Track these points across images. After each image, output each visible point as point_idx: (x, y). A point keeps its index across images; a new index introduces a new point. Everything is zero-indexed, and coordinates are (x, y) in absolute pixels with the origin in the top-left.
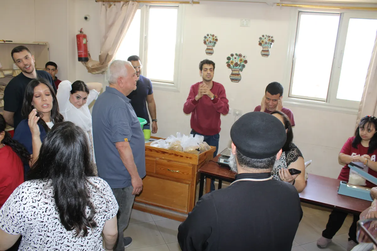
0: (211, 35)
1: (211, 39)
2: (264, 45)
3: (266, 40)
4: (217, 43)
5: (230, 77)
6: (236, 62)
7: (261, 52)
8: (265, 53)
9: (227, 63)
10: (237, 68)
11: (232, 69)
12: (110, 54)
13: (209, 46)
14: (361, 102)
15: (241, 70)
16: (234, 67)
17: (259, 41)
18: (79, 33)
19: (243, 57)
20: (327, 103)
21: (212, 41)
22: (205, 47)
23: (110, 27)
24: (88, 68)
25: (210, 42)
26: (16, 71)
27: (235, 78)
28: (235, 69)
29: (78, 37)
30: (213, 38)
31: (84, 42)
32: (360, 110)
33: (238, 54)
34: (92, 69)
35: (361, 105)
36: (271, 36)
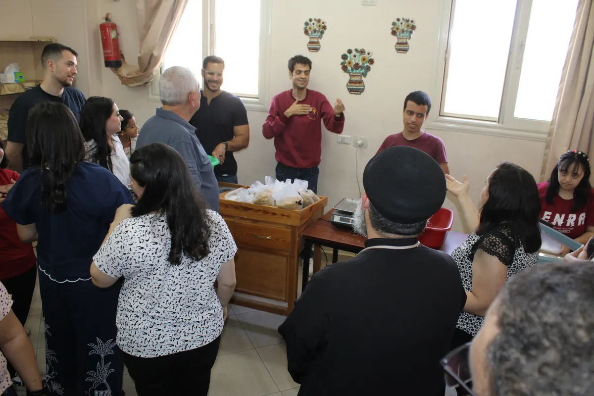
0: (315, 20)
1: (315, 27)
2: (400, 34)
3: (403, 27)
4: (326, 32)
5: (347, 86)
6: (357, 61)
7: (395, 46)
8: (402, 47)
9: (342, 64)
10: (358, 71)
11: (349, 73)
12: (155, 53)
13: (312, 38)
14: (552, 123)
15: (365, 75)
16: (352, 70)
17: (392, 29)
19: (366, 54)
20: (500, 125)
21: (317, 29)
22: (307, 39)
23: (153, 11)
24: (121, 77)
25: (315, 31)
26: (5, 86)
27: (355, 88)
28: (355, 73)
29: (103, 27)
30: (318, 24)
31: (113, 35)
32: (550, 134)
33: (359, 49)
34: (127, 79)
35: (552, 127)
36: (411, 20)
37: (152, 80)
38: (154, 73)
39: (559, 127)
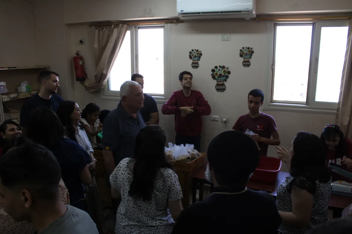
0: (195, 50)
1: (195, 54)
2: (245, 56)
3: (246, 52)
4: (202, 57)
5: (216, 87)
6: (220, 73)
7: (242, 63)
8: (246, 63)
9: (212, 75)
10: (221, 79)
11: (216, 80)
12: (104, 72)
13: (194, 60)
14: (339, 102)
15: (226, 80)
16: (218, 78)
17: (240, 53)
18: (76, 55)
19: (226, 68)
20: (307, 106)
21: (197, 55)
22: (191, 61)
23: (103, 49)
24: (85, 87)
25: (195, 57)
26: (21, 94)
27: (221, 88)
28: (220, 80)
29: (75, 59)
30: (197, 53)
31: (81, 63)
32: (338, 110)
33: (222, 65)
34: (89, 87)
35: (339, 106)
36: (251, 47)
37: (103, 88)
38: (104, 84)
39: (343, 106)
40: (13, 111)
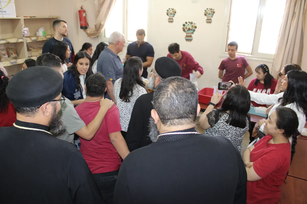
0: (171, 9)
1: (171, 12)
2: (208, 15)
3: (209, 12)
4: (176, 14)
5: (185, 38)
6: (189, 27)
7: (206, 20)
8: (209, 21)
9: (183, 28)
10: (190, 31)
12: (102, 23)
13: (170, 17)
15: (193, 33)
16: (187, 31)
17: (205, 13)
18: (80, 9)
19: (193, 24)
20: (252, 56)
21: (172, 13)
22: (168, 17)
23: (101, 5)
24: (87, 34)
25: (171, 14)
26: (39, 37)
27: (189, 39)
29: (80, 12)
30: (173, 11)
31: (84, 15)
32: (274, 60)
33: (190, 22)
34: (90, 34)
36: (213, 9)
37: (101, 35)
38: (102, 32)
39: (277, 57)
40: (33, 50)
